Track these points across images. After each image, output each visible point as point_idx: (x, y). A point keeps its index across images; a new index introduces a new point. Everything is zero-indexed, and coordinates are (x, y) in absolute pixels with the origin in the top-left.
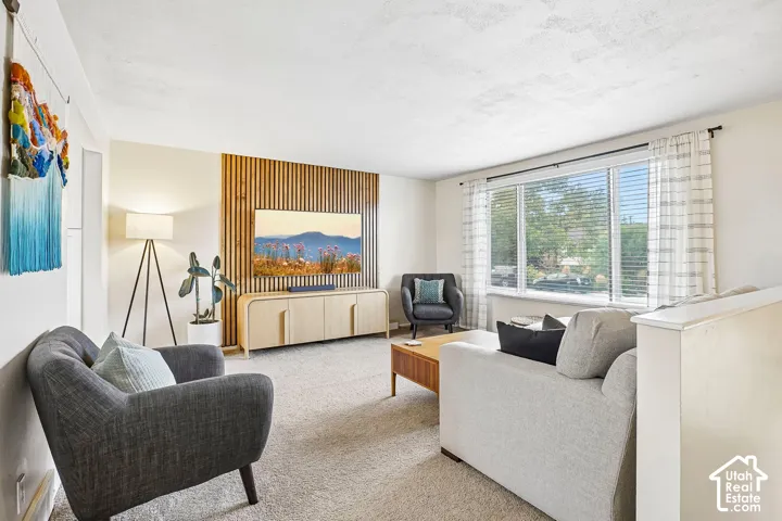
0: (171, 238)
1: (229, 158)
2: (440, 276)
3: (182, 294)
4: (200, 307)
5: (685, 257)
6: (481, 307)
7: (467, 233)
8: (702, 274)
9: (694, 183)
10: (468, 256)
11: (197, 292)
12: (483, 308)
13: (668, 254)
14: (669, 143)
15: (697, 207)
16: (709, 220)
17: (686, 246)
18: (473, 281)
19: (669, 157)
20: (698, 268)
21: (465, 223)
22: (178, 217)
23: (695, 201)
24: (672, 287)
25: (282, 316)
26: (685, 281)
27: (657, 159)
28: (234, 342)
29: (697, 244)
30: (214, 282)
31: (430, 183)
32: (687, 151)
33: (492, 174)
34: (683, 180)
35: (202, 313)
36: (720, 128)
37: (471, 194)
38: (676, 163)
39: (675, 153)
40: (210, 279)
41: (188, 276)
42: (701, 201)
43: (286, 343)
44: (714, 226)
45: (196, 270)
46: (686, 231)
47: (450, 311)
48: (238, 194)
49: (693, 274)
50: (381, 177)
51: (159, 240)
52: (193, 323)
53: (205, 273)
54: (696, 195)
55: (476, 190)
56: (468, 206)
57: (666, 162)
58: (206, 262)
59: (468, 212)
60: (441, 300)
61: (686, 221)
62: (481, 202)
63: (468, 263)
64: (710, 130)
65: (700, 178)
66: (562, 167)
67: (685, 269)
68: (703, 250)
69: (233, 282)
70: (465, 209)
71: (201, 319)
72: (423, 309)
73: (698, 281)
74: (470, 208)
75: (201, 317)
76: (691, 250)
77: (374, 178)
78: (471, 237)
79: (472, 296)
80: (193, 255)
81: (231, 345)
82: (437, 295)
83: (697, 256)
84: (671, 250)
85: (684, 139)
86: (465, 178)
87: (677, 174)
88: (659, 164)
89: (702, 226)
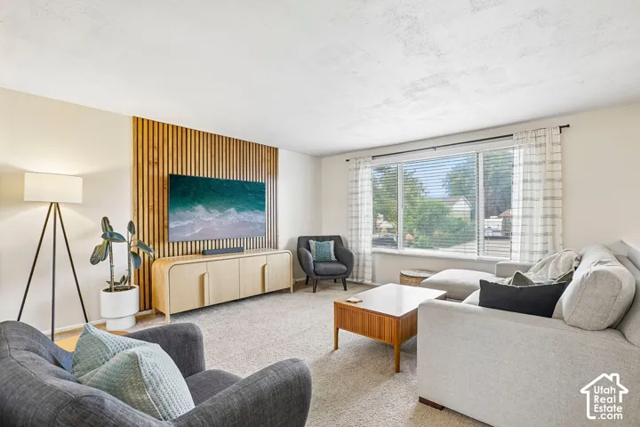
0: (79, 200)
1: (140, 123)
2: (330, 238)
3: (94, 261)
4: (115, 274)
5: (540, 221)
6: (367, 263)
7: (354, 202)
8: (553, 234)
9: (549, 167)
10: (354, 220)
11: (111, 258)
12: (369, 264)
13: (528, 219)
14: (529, 135)
15: (549, 184)
16: (559, 194)
17: (541, 213)
18: (358, 241)
19: (530, 146)
20: (549, 230)
21: (352, 194)
22: (87, 179)
23: (548, 180)
24: (532, 244)
25: (202, 277)
26: (540, 239)
27: (520, 147)
28: (147, 306)
29: (549, 212)
30: (129, 247)
31: (319, 159)
32: (543, 142)
33: (376, 153)
34: (540, 163)
35: (117, 279)
36: (568, 126)
37: (357, 169)
38: (534, 150)
39: (534, 143)
40: (126, 243)
41: (101, 241)
42: (552, 180)
43: (206, 304)
44: (562, 198)
45: (110, 236)
46: (541, 202)
47: (344, 267)
48: (151, 159)
49: (545, 234)
50: (280, 151)
51: (66, 204)
52: (107, 290)
53: (120, 239)
54: (549, 176)
55: (362, 166)
56: (354, 179)
57: (528, 150)
58: (120, 227)
59: (354, 184)
60: (333, 258)
61: (541, 194)
62: (366, 176)
63: (354, 227)
64: (561, 127)
65: (553, 162)
66: (438, 150)
67: (540, 230)
68: (553, 216)
69: (151, 246)
70: (352, 181)
71: (115, 287)
72: (322, 267)
73: (549, 239)
74: (357, 181)
75: (115, 283)
76: (545, 217)
77: (274, 151)
78: (357, 205)
79: (359, 254)
80: (105, 220)
81: (145, 309)
82: (330, 254)
83: (549, 221)
84: (531, 217)
85: (542, 132)
86: (351, 156)
87: (536, 159)
88: (522, 150)
89: (553, 198)
